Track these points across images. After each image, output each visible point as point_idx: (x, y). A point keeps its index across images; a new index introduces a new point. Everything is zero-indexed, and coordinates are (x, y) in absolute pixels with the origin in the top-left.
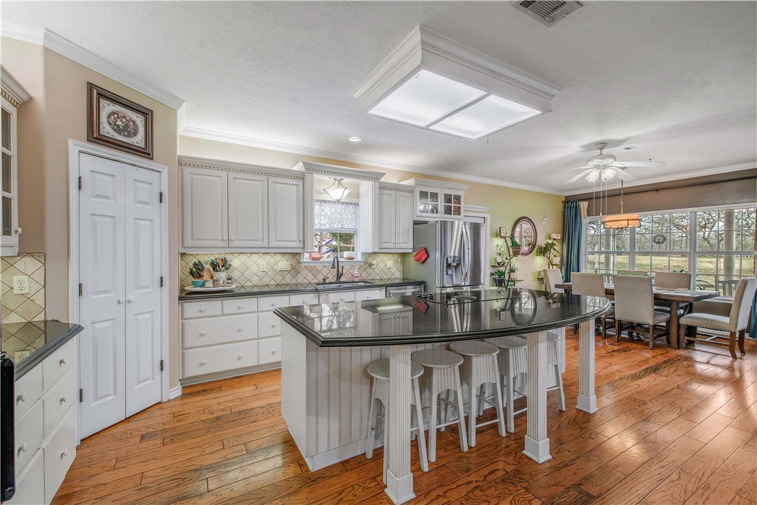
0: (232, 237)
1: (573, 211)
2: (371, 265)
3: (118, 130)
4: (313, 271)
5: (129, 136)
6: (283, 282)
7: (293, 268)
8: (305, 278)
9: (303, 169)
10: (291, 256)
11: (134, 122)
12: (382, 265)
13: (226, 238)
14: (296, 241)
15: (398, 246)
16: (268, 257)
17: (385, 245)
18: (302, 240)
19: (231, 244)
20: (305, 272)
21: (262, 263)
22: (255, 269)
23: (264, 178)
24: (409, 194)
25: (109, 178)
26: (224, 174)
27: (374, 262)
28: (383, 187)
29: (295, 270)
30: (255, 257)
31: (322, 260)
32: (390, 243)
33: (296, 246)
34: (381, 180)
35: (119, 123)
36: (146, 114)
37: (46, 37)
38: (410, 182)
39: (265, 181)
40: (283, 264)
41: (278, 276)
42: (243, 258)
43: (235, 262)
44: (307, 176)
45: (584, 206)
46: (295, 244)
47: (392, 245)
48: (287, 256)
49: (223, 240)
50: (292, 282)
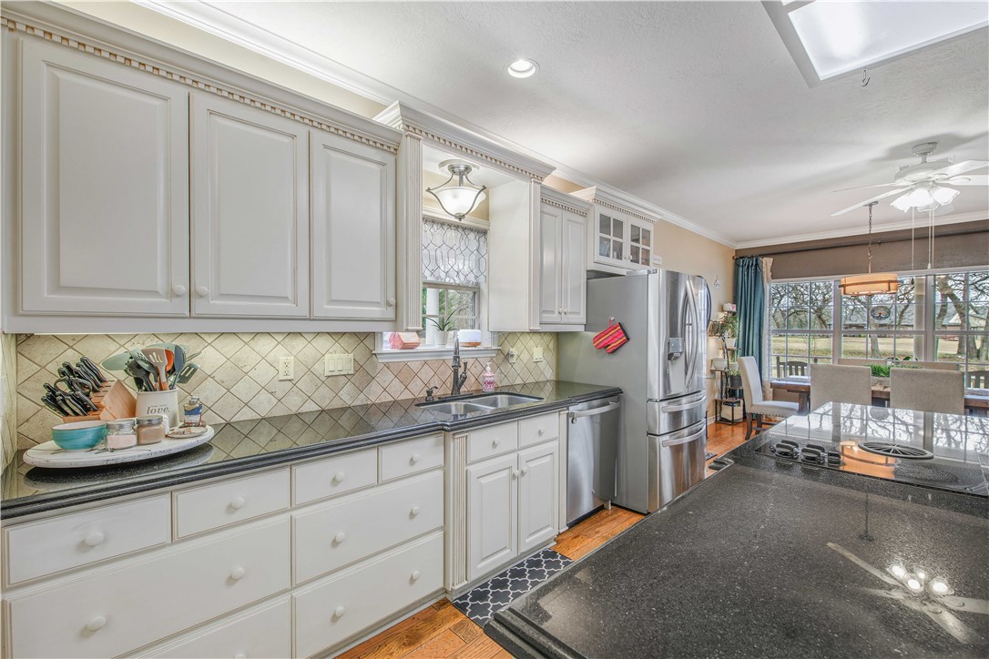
0: (201, 286)
1: (752, 271)
2: (508, 356)
4: (405, 374)
6: (337, 404)
7: (359, 367)
8: (387, 388)
9: (398, 125)
10: (352, 341)
12: (525, 357)
13: (182, 288)
14: (377, 304)
15: (565, 319)
16: (299, 344)
18: (392, 300)
19: (200, 307)
20: (386, 378)
21: (283, 359)
22: (263, 373)
23: (301, 131)
24: (581, 219)
26: (178, 93)
27: (514, 351)
29: (363, 373)
30: (264, 345)
31: (419, 348)
32: (553, 312)
33: (378, 316)
34: (545, 182)
39: (302, 136)
40: (336, 359)
41: (324, 390)
42: (231, 347)
43: (209, 357)
44: (408, 144)
45: (767, 263)
46: (376, 311)
48: (344, 341)
49: (173, 294)
50: (358, 403)
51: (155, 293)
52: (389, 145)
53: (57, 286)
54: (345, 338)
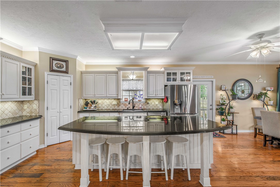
2: (148, 103)
3: (58, 67)
4: (125, 105)
5: (61, 68)
6: (115, 108)
8: (122, 107)
10: (117, 100)
11: (63, 65)
12: (153, 103)
13: (94, 94)
14: (115, 95)
15: (157, 96)
16: (110, 100)
17: (150, 96)
18: (117, 94)
20: (122, 105)
21: (108, 102)
22: (106, 104)
23: (105, 75)
24: (162, 74)
25: (55, 80)
26: (93, 75)
27: (149, 102)
28: (149, 73)
29: (118, 104)
30: (106, 100)
31: (128, 101)
32: (153, 94)
33: (115, 96)
34: (148, 70)
35: (58, 65)
36: (66, 62)
37: (39, 49)
38: (163, 69)
39: (105, 76)
40: (115, 102)
41: (113, 106)
42: (102, 100)
43: (100, 101)
44: (119, 72)
47: (154, 95)
48: (116, 100)
50: (118, 109)
51: (92, 95)
52: (117, 73)
53: (85, 95)
54: (116, 99)
